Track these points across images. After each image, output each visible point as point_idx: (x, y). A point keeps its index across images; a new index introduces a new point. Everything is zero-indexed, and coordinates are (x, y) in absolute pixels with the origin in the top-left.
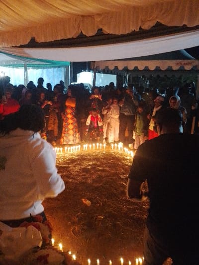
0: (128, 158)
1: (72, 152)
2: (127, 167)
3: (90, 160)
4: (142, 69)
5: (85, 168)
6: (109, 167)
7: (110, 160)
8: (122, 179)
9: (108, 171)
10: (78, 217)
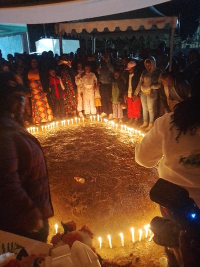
0: (109, 128)
1: (49, 130)
2: (111, 137)
3: (71, 136)
4: (112, 31)
5: (68, 145)
6: (93, 140)
7: (92, 133)
8: (109, 151)
9: (93, 145)
10: (74, 197)
